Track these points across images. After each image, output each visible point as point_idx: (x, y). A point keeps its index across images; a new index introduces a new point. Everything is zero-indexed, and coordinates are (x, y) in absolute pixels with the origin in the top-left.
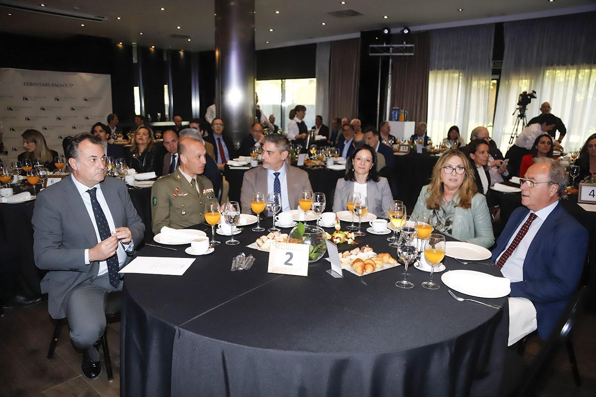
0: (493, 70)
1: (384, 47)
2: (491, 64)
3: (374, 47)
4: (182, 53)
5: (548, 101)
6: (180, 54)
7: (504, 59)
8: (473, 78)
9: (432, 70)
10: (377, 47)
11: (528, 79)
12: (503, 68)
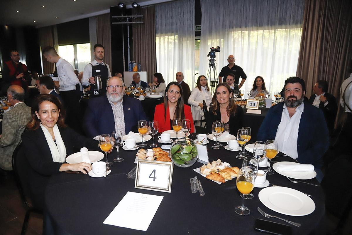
0: (196, 32)
1: (122, 18)
2: (194, 29)
3: (115, 18)
4: (6, 27)
5: (232, 54)
6: (5, 28)
7: (202, 24)
8: (184, 39)
9: (157, 34)
10: (118, 18)
11: (218, 39)
12: (202, 31)
